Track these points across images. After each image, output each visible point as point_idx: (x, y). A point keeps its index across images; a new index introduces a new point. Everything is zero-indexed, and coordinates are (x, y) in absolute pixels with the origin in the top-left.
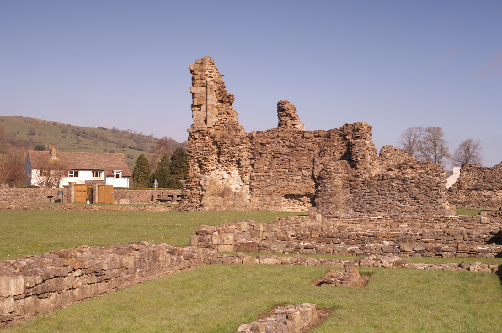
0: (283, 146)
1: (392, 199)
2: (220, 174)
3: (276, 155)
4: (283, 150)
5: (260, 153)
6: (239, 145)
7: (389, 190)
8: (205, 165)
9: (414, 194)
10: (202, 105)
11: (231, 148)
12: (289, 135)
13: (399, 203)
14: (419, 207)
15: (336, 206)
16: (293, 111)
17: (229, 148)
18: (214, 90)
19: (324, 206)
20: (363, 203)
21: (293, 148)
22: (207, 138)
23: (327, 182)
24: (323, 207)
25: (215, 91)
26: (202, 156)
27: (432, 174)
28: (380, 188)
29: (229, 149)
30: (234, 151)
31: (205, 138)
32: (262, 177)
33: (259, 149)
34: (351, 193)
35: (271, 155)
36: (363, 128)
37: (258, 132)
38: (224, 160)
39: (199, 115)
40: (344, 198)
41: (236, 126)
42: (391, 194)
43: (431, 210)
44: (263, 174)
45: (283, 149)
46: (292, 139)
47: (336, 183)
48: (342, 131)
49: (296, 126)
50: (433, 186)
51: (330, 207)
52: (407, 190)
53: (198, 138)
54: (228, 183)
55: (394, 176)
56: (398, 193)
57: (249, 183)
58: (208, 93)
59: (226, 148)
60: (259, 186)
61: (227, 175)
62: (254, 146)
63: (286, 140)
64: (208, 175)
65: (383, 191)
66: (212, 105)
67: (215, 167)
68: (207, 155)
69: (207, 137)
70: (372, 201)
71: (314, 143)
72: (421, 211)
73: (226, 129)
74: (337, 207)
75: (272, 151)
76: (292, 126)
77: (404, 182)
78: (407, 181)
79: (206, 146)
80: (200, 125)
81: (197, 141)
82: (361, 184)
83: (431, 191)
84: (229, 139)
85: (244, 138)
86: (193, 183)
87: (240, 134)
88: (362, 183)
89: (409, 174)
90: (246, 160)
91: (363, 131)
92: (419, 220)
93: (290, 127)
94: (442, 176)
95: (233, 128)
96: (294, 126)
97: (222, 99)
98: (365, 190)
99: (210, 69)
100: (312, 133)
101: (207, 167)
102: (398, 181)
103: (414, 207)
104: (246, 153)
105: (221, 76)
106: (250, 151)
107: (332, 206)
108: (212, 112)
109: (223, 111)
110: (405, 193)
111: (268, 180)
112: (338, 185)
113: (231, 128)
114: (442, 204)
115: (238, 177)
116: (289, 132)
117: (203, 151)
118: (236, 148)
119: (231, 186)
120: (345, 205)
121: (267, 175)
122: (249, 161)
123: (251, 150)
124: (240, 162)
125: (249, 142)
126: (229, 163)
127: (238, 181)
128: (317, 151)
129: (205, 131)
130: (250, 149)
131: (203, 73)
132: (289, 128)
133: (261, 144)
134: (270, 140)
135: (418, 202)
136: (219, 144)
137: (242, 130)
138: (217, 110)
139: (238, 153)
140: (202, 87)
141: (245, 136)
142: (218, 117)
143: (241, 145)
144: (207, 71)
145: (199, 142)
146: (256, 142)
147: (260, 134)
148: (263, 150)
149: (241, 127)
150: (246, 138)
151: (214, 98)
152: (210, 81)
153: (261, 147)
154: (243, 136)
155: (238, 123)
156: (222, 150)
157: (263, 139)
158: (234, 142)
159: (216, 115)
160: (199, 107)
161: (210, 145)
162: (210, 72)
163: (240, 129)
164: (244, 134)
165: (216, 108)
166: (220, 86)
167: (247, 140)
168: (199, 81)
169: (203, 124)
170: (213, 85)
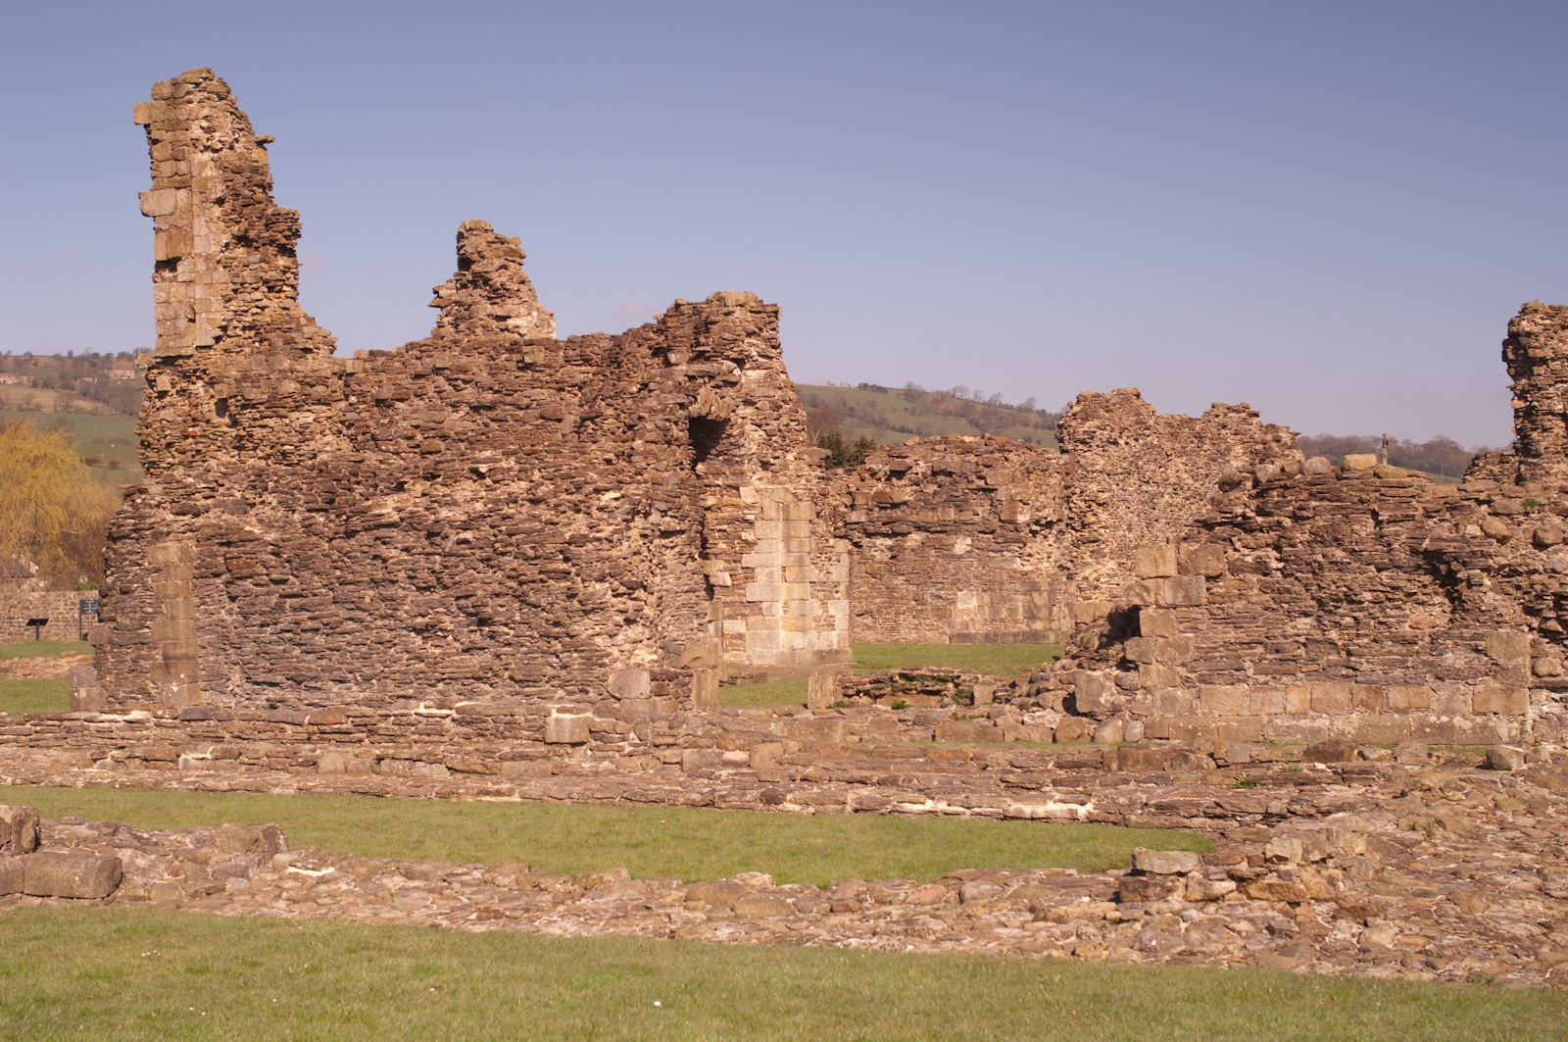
0: (453, 406)
1: (386, 622)
3: (427, 442)
4: (456, 420)
5: (374, 438)
6: (297, 409)
7: (374, 583)
9: (473, 599)
10: (180, 259)
11: (271, 422)
12: (478, 364)
13: (419, 640)
14: (498, 656)
15: (166, 657)
16: (498, 263)
17: (266, 421)
18: (214, 197)
19: (122, 662)
20: (277, 643)
21: (489, 413)
22: (199, 387)
23: (130, 553)
24: (121, 666)
25: (220, 202)
26: (182, 456)
27: (553, 501)
28: (338, 573)
29: (265, 426)
30: (282, 435)
31: (192, 387)
33: (371, 423)
34: (233, 599)
35: (412, 443)
36: (727, 314)
37: (371, 353)
39: (172, 299)
40: (204, 620)
41: (293, 335)
42: (384, 599)
43: (549, 671)
45: (455, 416)
46: (484, 377)
47: (160, 557)
48: (659, 331)
49: (510, 322)
50: (549, 558)
51: (142, 662)
52: (447, 580)
53: (168, 387)
55: (396, 517)
56: (413, 595)
58: (195, 209)
59: (257, 423)
62: (355, 410)
63: (465, 382)
65: (351, 587)
66: (207, 259)
68: (199, 452)
69: (200, 383)
70: (309, 634)
71: (562, 389)
72: (507, 674)
73: (262, 348)
74: (168, 664)
75: (417, 427)
76: (494, 324)
77: (432, 544)
78: (446, 537)
79: (194, 420)
80: (174, 340)
81: (167, 400)
82: (265, 557)
83: (542, 581)
84: (263, 389)
85: (323, 381)
87: (310, 364)
88: (273, 554)
89: (455, 503)
91: (724, 329)
92: (289, 729)
93: (483, 327)
94: (601, 509)
95: (287, 342)
96: (502, 325)
97: (246, 231)
98: (284, 582)
99: (205, 118)
100: (559, 348)
102: (410, 539)
103: (476, 660)
105: (261, 144)
106: (345, 431)
107: (153, 658)
108: (210, 285)
109: (249, 280)
110: (443, 593)
112: (167, 564)
113: (280, 343)
114: (598, 640)
116: (477, 348)
117: (187, 437)
118: (287, 421)
120: (207, 655)
123: (348, 428)
125: (339, 394)
128: (571, 419)
129: (190, 361)
130: (342, 423)
131: (181, 136)
132: (479, 331)
133: (379, 402)
134: (405, 381)
135: (492, 636)
136: (232, 408)
137: (318, 348)
138: (228, 277)
139: (295, 439)
140: (178, 188)
141: (329, 373)
142: (234, 302)
143: (307, 407)
144: (194, 127)
145: (173, 405)
146: (362, 394)
147: (379, 363)
148: (383, 424)
149: (316, 337)
150: (330, 381)
151: (214, 230)
152: (203, 165)
153: (378, 416)
154: (318, 374)
155: (311, 321)
156: (244, 433)
157: (385, 382)
158: (280, 399)
159: (223, 297)
160: (174, 269)
161: (208, 416)
162: (208, 130)
163: (309, 345)
164: (326, 365)
165: (225, 267)
166: (239, 179)
167: (334, 388)
168: (167, 169)
169: (185, 335)
170: (212, 178)
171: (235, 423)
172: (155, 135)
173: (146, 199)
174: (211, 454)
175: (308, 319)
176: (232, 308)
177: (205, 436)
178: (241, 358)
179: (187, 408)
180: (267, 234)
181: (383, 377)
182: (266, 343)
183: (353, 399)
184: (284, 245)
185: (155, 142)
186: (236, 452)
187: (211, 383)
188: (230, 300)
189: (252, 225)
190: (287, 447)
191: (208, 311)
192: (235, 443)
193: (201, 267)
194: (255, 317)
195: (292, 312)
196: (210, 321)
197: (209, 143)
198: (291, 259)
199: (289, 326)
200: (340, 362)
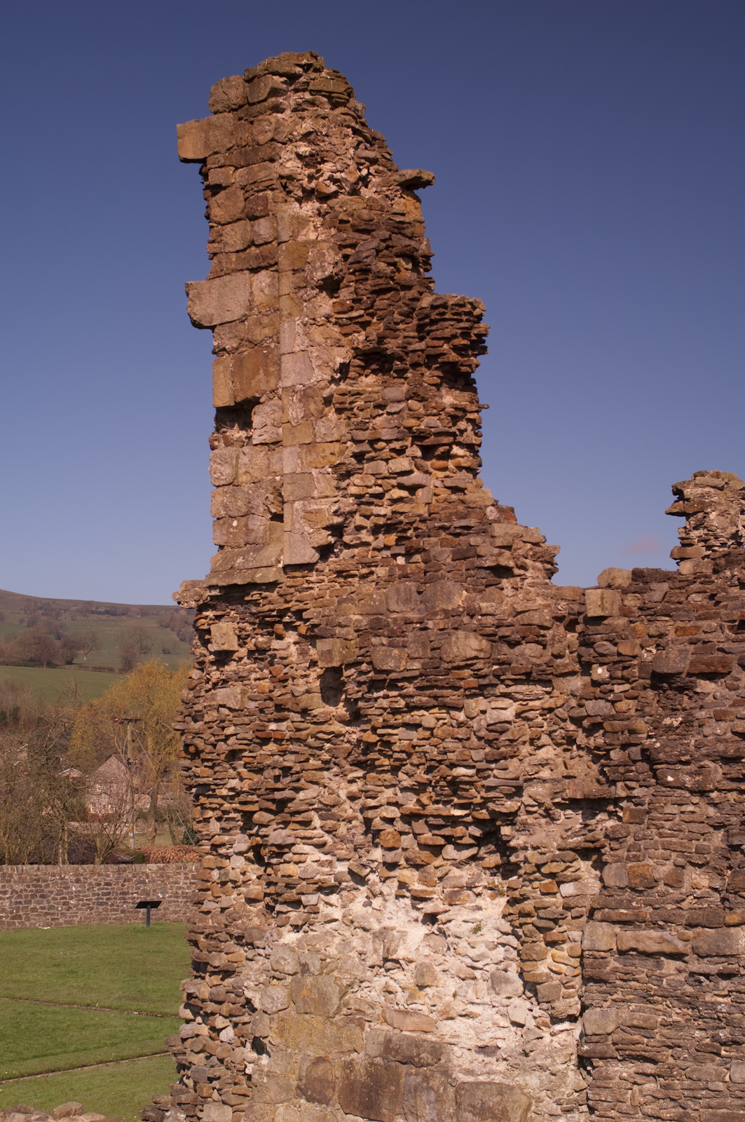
2: (376, 927)
5: (648, 756)
6: (481, 691)
8: (281, 850)
10: (255, 402)
11: (428, 718)
17: (417, 716)
22: (288, 645)
25: (331, 286)
26: (256, 778)
29: (416, 726)
30: (450, 744)
31: (276, 644)
32: (670, 966)
33: (641, 724)
37: (637, 575)
38: (394, 812)
39: (243, 478)
41: (473, 540)
44: (673, 938)
53: (232, 644)
54: (422, 1004)
57: (575, 1010)
58: (285, 304)
59: (400, 719)
60: (644, 1044)
61: (424, 930)
62: (604, 696)
64: (297, 928)
66: (306, 395)
67: (342, 868)
68: (286, 771)
69: (291, 637)
73: (411, 568)
79: (279, 708)
80: (244, 555)
81: (231, 667)
84: (412, 649)
85: (535, 634)
86: (216, 980)
90: (548, 814)
95: (460, 556)
97: (381, 339)
101: (292, 869)
104: (548, 752)
106: (581, 738)
108: (311, 446)
111: (719, 997)
113: (446, 557)
115: (500, 953)
117: (265, 741)
118: (461, 716)
119: (447, 1028)
121: (704, 948)
122: (575, 819)
123: (589, 732)
124: (506, 830)
125: (568, 662)
126: (428, 837)
127: (496, 982)
129: (273, 595)
130: (577, 721)
131: (262, 172)
133: (659, 680)
134: (718, 635)
136: (351, 687)
137: (524, 567)
138: (344, 430)
139: (478, 755)
140: (255, 271)
141: (546, 617)
142: (356, 479)
143: (502, 689)
144: (285, 155)
145: (242, 679)
146: (621, 662)
147: (657, 596)
148: (670, 728)
149: (518, 544)
150: (549, 633)
151: (319, 338)
152: (301, 222)
153: (654, 708)
154: (524, 618)
155: (507, 514)
156: (374, 738)
157: (671, 635)
158: (448, 671)
159: (334, 467)
160: (247, 425)
161: (305, 701)
162: (312, 161)
163: (506, 560)
164: (540, 601)
165: (339, 411)
166: (368, 245)
167: (557, 648)
168: (234, 236)
169: (265, 544)
170: (315, 242)
171: (356, 717)
172: (215, 177)
173: (199, 295)
174: (309, 775)
175: (501, 510)
176: (353, 490)
177: (299, 740)
178: (368, 587)
179: (266, 684)
180: (422, 345)
181: (667, 626)
182: (418, 557)
183: (600, 672)
184: (454, 364)
185: (216, 189)
186: (360, 773)
187: (311, 637)
188: (348, 474)
189: (392, 329)
190: (461, 771)
191: (307, 498)
192: (357, 755)
193: (295, 412)
194: (398, 507)
195: (469, 497)
196: (309, 516)
197: (313, 185)
198: (467, 395)
199: (463, 523)
200: (569, 595)
